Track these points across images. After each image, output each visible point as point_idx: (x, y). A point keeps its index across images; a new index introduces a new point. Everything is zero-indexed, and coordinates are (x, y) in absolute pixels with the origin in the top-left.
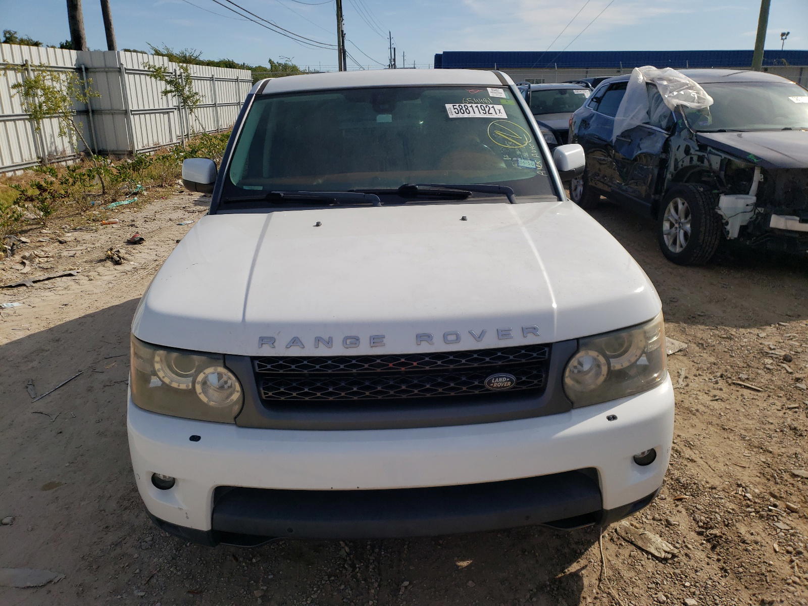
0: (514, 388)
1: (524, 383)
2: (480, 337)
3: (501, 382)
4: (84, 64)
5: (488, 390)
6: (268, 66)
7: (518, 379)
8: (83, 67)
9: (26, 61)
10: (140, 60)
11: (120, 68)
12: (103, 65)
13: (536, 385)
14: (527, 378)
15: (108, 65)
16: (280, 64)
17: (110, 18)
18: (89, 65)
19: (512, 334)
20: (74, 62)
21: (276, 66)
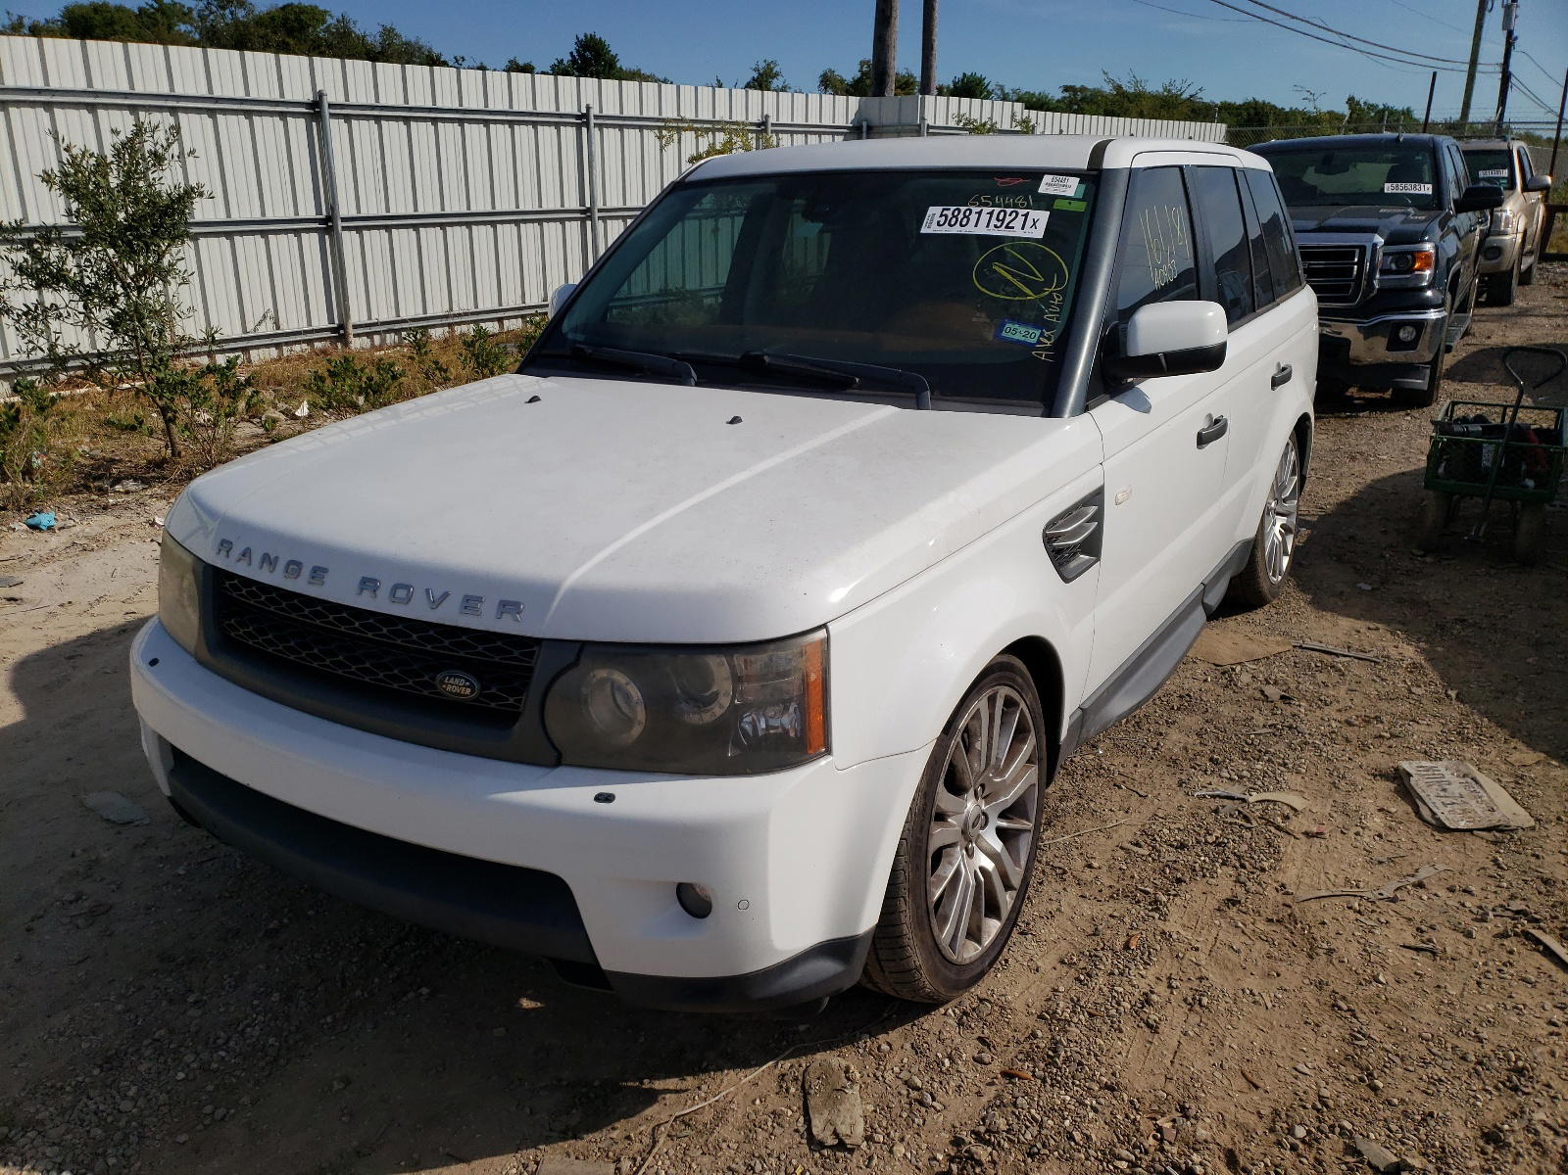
0: (476, 700)
1: (494, 698)
2: (436, 604)
3: (457, 686)
4: (866, 120)
5: (439, 693)
6: (1345, 110)
7: (483, 688)
8: (864, 124)
9: (767, 116)
10: (954, 109)
11: (920, 126)
12: (896, 121)
13: (511, 706)
14: (498, 690)
15: (904, 121)
16: (1372, 107)
17: (934, 38)
18: (875, 122)
19: (483, 607)
20: (852, 117)
21: (1361, 110)
